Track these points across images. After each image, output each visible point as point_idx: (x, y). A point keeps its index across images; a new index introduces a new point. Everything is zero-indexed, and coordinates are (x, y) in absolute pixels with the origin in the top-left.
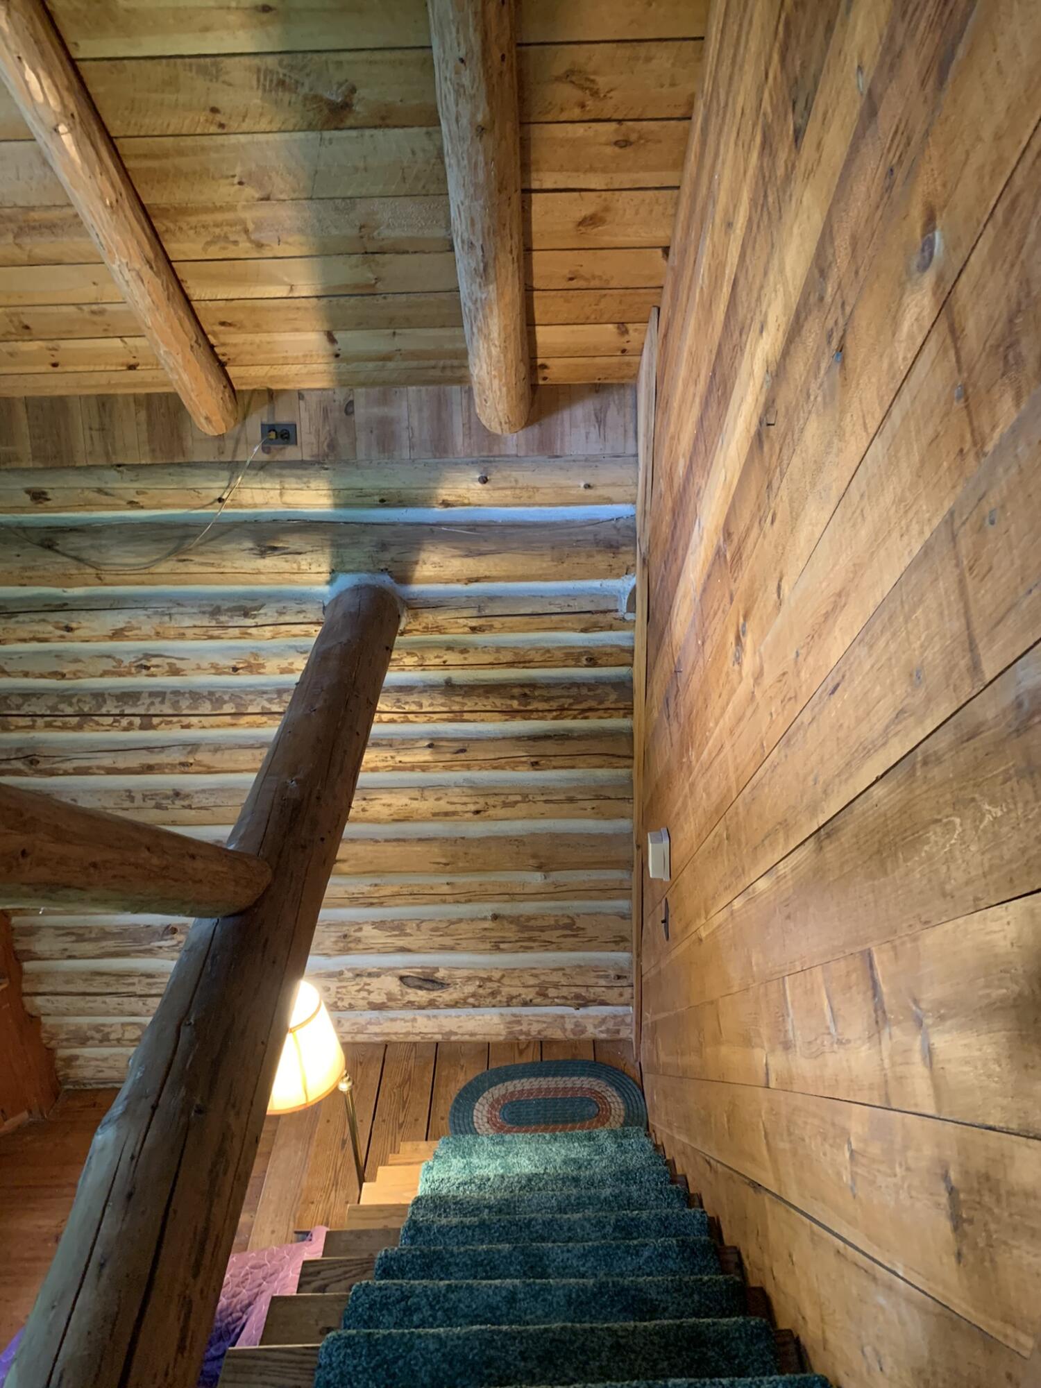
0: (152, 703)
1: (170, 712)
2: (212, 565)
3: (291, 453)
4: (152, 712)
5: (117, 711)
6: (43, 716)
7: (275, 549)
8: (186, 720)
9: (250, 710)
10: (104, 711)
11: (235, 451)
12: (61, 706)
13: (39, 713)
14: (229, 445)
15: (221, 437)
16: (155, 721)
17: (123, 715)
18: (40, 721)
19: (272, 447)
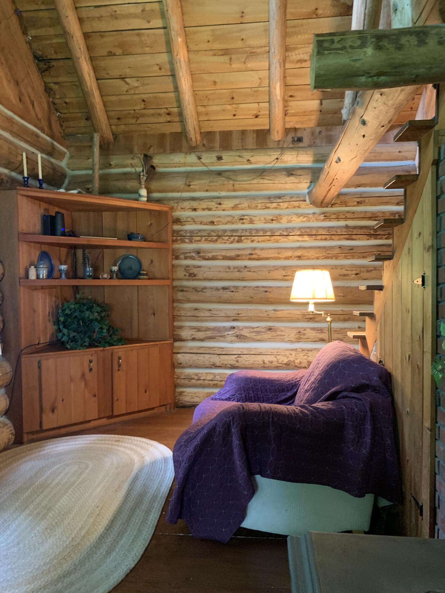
0: (243, 232)
1: (249, 235)
2: (271, 180)
3: (301, 145)
4: (242, 235)
5: (230, 235)
6: (205, 236)
7: (292, 174)
8: (253, 238)
9: (276, 234)
10: (226, 234)
11: (283, 144)
12: (211, 233)
13: (204, 235)
14: (281, 143)
15: (279, 141)
16: (243, 238)
17: (232, 236)
18: (203, 238)
19: (295, 143)
